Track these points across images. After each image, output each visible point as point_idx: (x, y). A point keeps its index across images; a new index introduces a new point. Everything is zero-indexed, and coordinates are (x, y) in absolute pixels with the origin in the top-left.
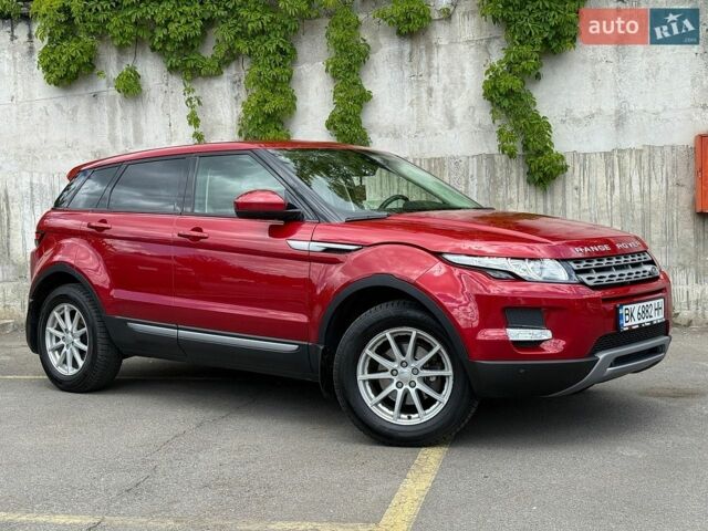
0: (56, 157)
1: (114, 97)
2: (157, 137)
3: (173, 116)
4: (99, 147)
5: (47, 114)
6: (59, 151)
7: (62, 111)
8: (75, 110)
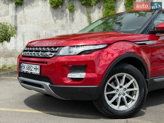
0: (52, 26)
1: (67, 11)
2: (78, 22)
3: (82, 16)
4: (63, 24)
5: (50, 15)
6: (53, 24)
7: (54, 15)
8: (57, 14)
